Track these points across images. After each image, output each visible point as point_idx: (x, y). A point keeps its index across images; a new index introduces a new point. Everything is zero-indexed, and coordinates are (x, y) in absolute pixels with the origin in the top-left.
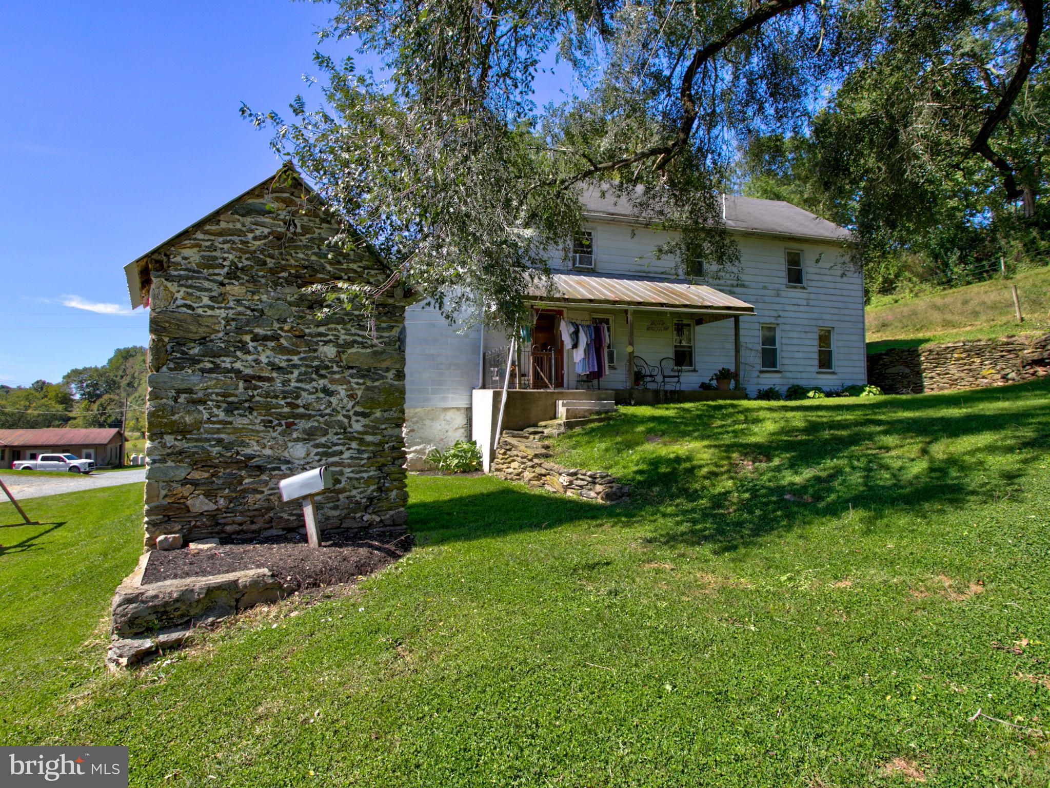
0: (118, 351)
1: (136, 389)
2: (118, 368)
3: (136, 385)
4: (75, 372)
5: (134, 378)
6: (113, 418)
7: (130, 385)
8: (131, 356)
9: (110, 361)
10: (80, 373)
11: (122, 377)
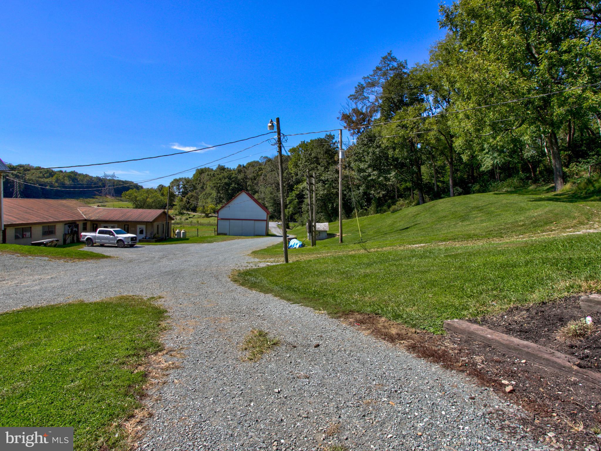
0: (198, 170)
1: (204, 190)
2: (197, 180)
3: (204, 188)
4: (176, 180)
5: (204, 184)
6: (193, 205)
7: (202, 188)
8: (203, 172)
9: (194, 175)
10: (178, 181)
11: (199, 184)
